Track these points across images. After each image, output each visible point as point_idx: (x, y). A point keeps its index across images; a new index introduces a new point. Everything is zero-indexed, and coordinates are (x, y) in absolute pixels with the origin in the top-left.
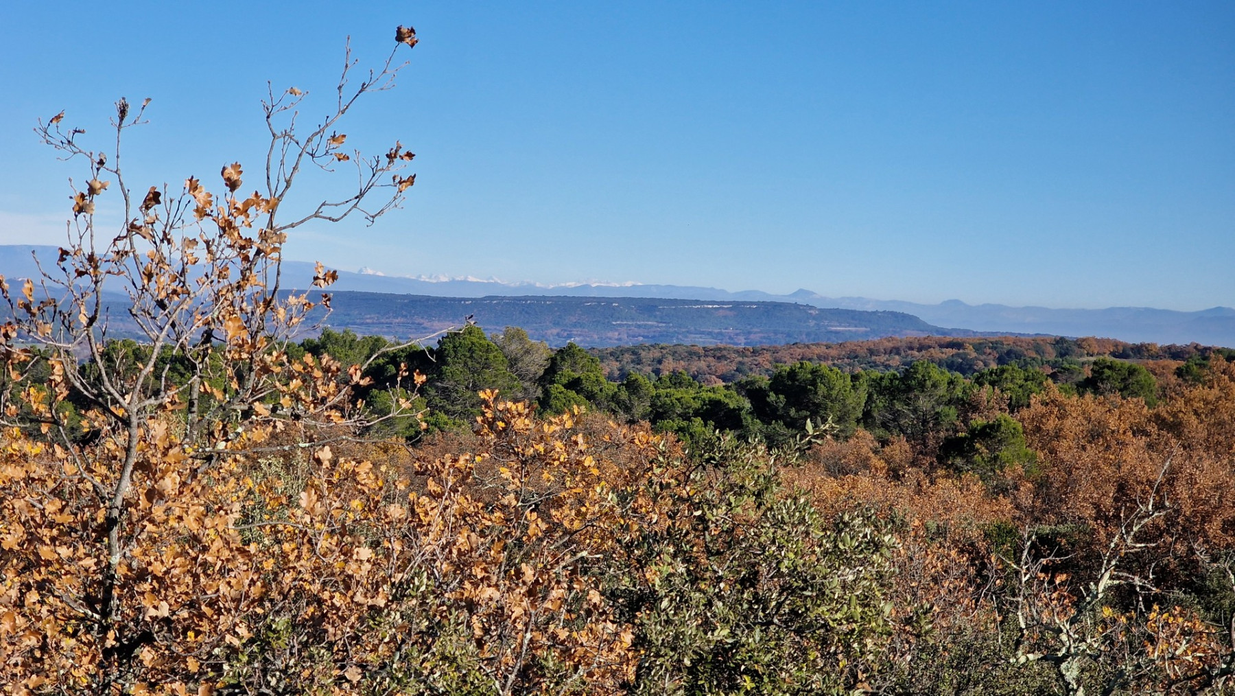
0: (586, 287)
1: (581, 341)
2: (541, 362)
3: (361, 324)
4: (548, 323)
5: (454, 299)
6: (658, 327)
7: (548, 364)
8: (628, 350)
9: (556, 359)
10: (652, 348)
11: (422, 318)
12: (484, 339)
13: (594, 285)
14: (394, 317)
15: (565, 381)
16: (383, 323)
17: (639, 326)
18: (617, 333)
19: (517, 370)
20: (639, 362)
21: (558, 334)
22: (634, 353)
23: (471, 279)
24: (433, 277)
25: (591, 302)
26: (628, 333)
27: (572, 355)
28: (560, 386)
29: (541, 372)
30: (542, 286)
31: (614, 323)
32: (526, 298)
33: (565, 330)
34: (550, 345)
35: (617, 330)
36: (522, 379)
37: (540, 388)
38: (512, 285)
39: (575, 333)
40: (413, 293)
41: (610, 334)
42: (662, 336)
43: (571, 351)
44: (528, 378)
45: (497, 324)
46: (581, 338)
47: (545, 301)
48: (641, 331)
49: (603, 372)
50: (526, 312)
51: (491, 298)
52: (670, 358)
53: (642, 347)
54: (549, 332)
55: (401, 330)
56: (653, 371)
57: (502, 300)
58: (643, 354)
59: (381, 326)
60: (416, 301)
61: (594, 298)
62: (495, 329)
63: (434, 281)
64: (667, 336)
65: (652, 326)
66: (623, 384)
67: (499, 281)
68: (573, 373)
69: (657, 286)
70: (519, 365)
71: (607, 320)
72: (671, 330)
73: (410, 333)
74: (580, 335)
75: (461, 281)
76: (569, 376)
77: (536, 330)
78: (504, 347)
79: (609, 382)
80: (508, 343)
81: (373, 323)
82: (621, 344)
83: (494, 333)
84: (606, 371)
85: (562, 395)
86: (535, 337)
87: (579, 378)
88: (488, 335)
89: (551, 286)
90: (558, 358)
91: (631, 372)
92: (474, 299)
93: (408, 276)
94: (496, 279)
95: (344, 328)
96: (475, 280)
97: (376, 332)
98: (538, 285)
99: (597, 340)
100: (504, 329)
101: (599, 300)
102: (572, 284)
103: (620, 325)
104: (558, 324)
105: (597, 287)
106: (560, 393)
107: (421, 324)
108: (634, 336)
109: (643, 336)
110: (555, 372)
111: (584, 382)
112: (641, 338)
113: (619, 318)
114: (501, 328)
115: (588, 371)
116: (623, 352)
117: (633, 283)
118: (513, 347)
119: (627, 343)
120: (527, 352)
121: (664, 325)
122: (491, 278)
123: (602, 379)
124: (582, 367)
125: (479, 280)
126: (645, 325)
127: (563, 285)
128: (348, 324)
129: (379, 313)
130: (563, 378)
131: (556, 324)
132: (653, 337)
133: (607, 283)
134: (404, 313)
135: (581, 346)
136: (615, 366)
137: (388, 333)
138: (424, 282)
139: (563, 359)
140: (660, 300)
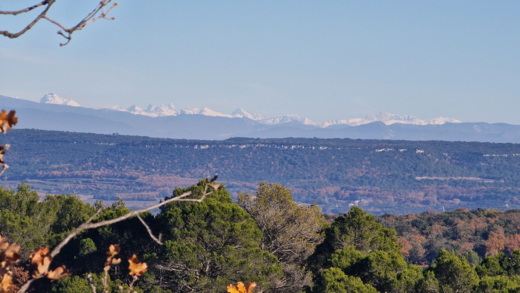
0: (378, 125)
1: (370, 205)
2: (312, 235)
3: (46, 177)
4: (322, 178)
5: (183, 142)
6: (483, 184)
7: (321, 239)
8: (438, 218)
9: (333, 231)
10: (474, 216)
11: (136, 169)
12: (229, 201)
13: (389, 123)
14: (94, 168)
15: (346, 262)
16: (77, 176)
17: (455, 184)
18: (422, 194)
19: (276, 247)
20: (455, 236)
21: (336, 195)
22: (447, 222)
23: (208, 112)
24: (153, 108)
25: (386, 147)
26: (438, 193)
27: (358, 226)
28: (339, 271)
29: (311, 250)
30: (314, 124)
31: (418, 178)
32: (289, 142)
33: (347, 189)
34: (324, 210)
35: (422, 189)
36: (284, 260)
37: (310, 273)
38: (270, 122)
39: (362, 192)
40: (123, 132)
41: (412, 195)
42: (489, 197)
43: (356, 219)
44: (292, 258)
45: (247, 178)
46: (371, 200)
47: (317, 146)
48: (459, 191)
49: (403, 250)
50: (290, 162)
51: (238, 141)
52: (501, 230)
53: (460, 214)
54: (323, 191)
55: (105, 187)
56: (476, 250)
57: (255, 144)
58: (461, 224)
59: (74, 180)
60: (128, 145)
61: (389, 142)
62: (245, 186)
63: (155, 115)
64: (497, 197)
65: (474, 183)
66: (430, 269)
67: (250, 116)
68: (357, 252)
69: (481, 125)
70: (280, 239)
71: (408, 174)
72: (502, 189)
73: (119, 191)
74: (368, 196)
75: (194, 115)
76: (353, 255)
77: (305, 188)
78: (257, 214)
79: (412, 265)
80: (263, 208)
81: (63, 176)
82: (429, 209)
83: (243, 191)
84: (407, 248)
85: (342, 283)
86: (303, 198)
87: (367, 259)
88: (233, 194)
89: (327, 124)
90: (337, 229)
91: (444, 250)
92: (214, 142)
93: (114, 108)
94: (246, 113)
95: (18, 183)
96: (214, 114)
97: (67, 189)
98: (307, 122)
99: (394, 204)
100: (257, 187)
101: (396, 145)
102: (358, 121)
103: (427, 181)
104: (336, 179)
105: (395, 127)
106: (339, 281)
107: (135, 179)
108: (448, 198)
109: (462, 198)
110: (332, 250)
111: (374, 264)
112: (457, 201)
113: (425, 171)
114: (253, 185)
115: (380, 249)
116: (431, 221)
117: (447, 119)
118: (271, 212)
119: (437, 207)
120: (291, 220)
121: (492, 181)
122: (238, 111)
123: (401, 261)
124: (372, 243)
125: (221, 115)
126: (465, 182)
127: (344, 122)
128: (25, 177)
129: (71, 161)
130: (343, 260)
131: (334, 179)
132: (476, 199)
133: (409, 119)
134: (110, 162)
135: (370, 211)
136: (420, 240)
137: (85, 191)
138: (139, 116)
139: (343, 231)
140: (487, 144)
